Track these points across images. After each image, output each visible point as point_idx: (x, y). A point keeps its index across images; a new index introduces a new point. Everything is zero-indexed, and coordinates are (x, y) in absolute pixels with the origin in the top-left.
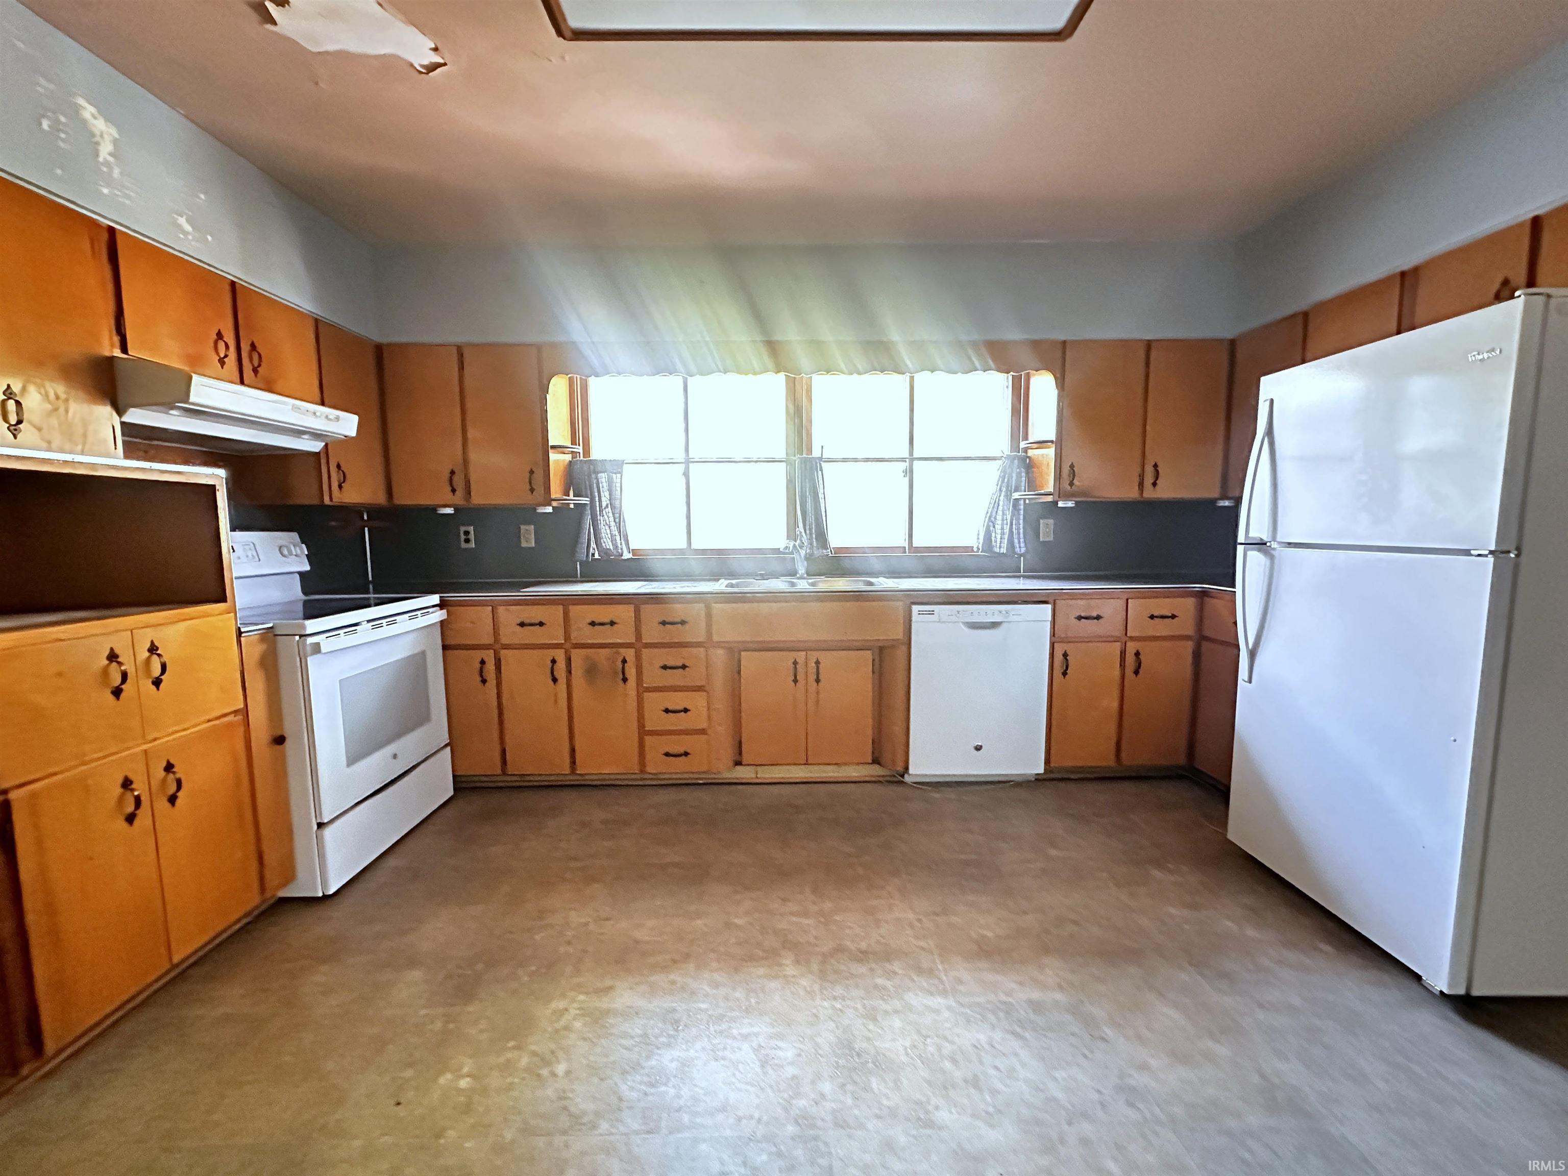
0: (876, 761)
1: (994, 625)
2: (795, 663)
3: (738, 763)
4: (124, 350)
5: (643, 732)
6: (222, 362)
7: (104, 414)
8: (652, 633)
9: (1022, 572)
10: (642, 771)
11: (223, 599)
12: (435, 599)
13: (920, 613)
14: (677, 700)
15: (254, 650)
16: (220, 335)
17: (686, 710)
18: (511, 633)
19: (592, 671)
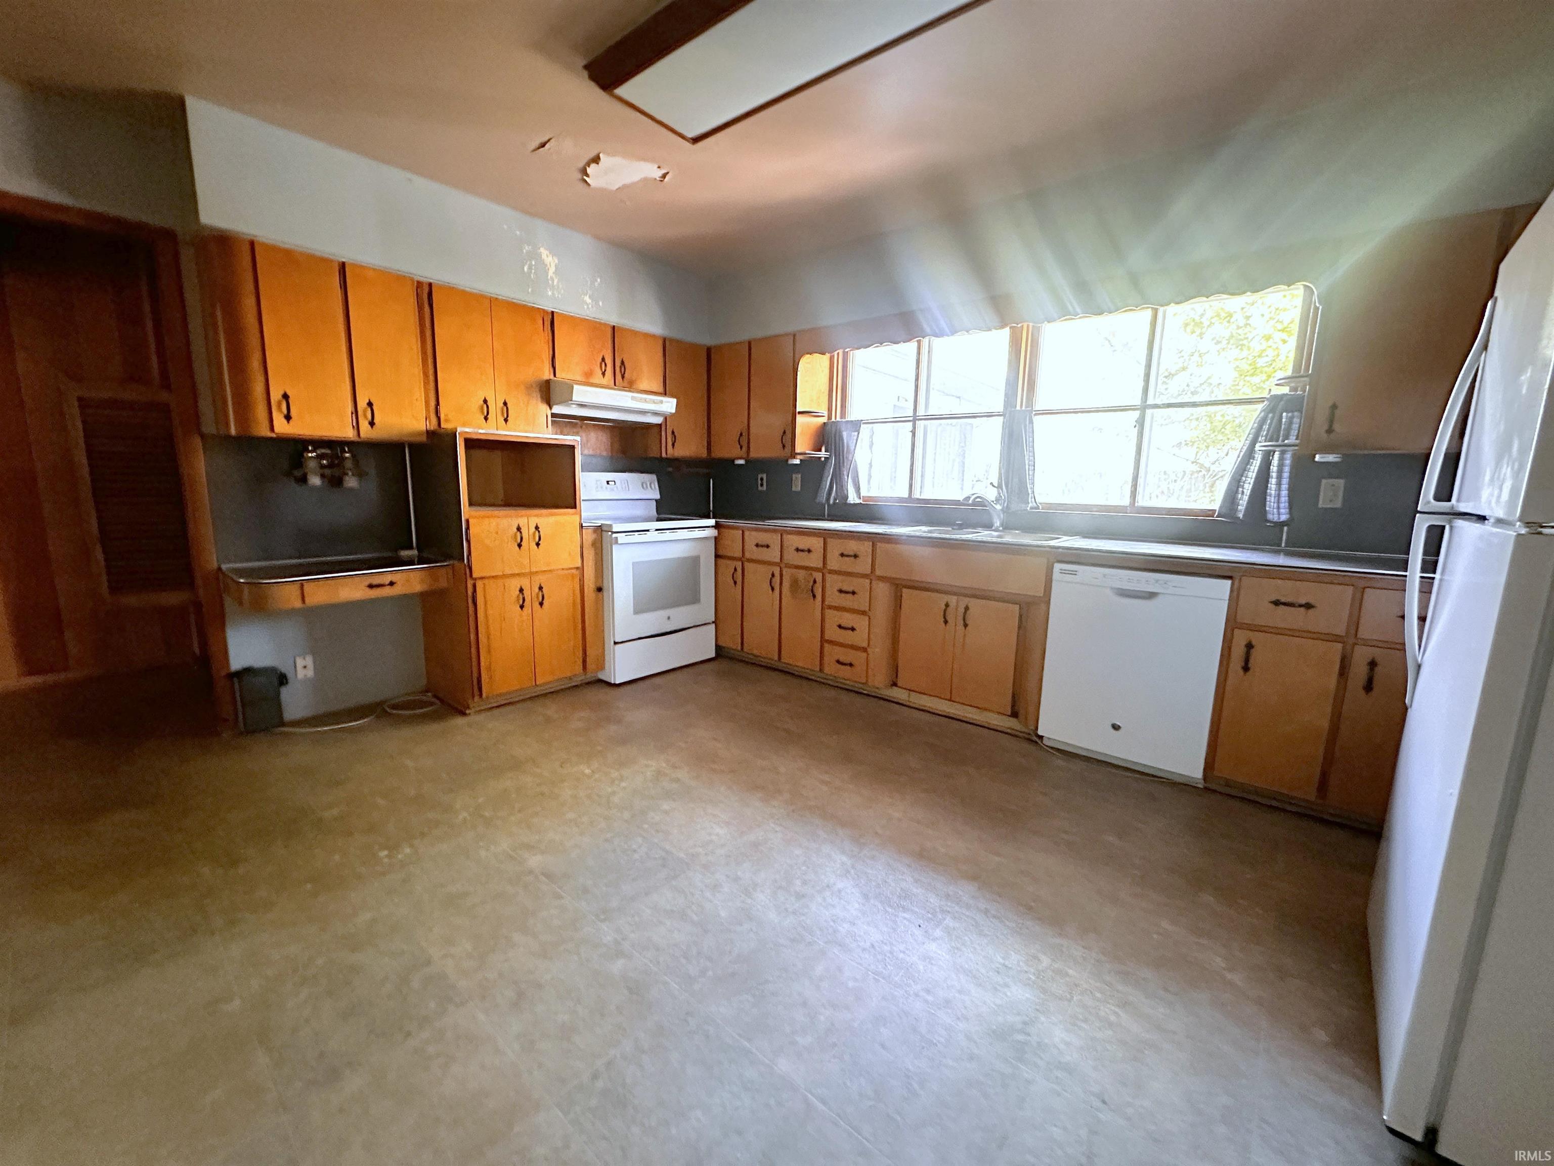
0: (1014, 714)
1: (1152, 595)
2: (947, 605)
3: (895, 684)
4: (555, 375)
5: (823, 640)
6: (604, 374)
7: (544, 409)
8: (834, 562)
9: (1283, 545)
10: (821, 670)
11: (575, 507)
12: (712, 522)
13: (1063, 572)
14: (848, 619)
15: (589, 537)
16: (603, 359)
17: (853, 629)
18: (752, 552)
19: (795, 583)
